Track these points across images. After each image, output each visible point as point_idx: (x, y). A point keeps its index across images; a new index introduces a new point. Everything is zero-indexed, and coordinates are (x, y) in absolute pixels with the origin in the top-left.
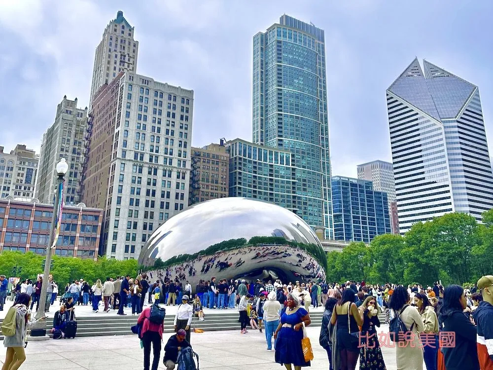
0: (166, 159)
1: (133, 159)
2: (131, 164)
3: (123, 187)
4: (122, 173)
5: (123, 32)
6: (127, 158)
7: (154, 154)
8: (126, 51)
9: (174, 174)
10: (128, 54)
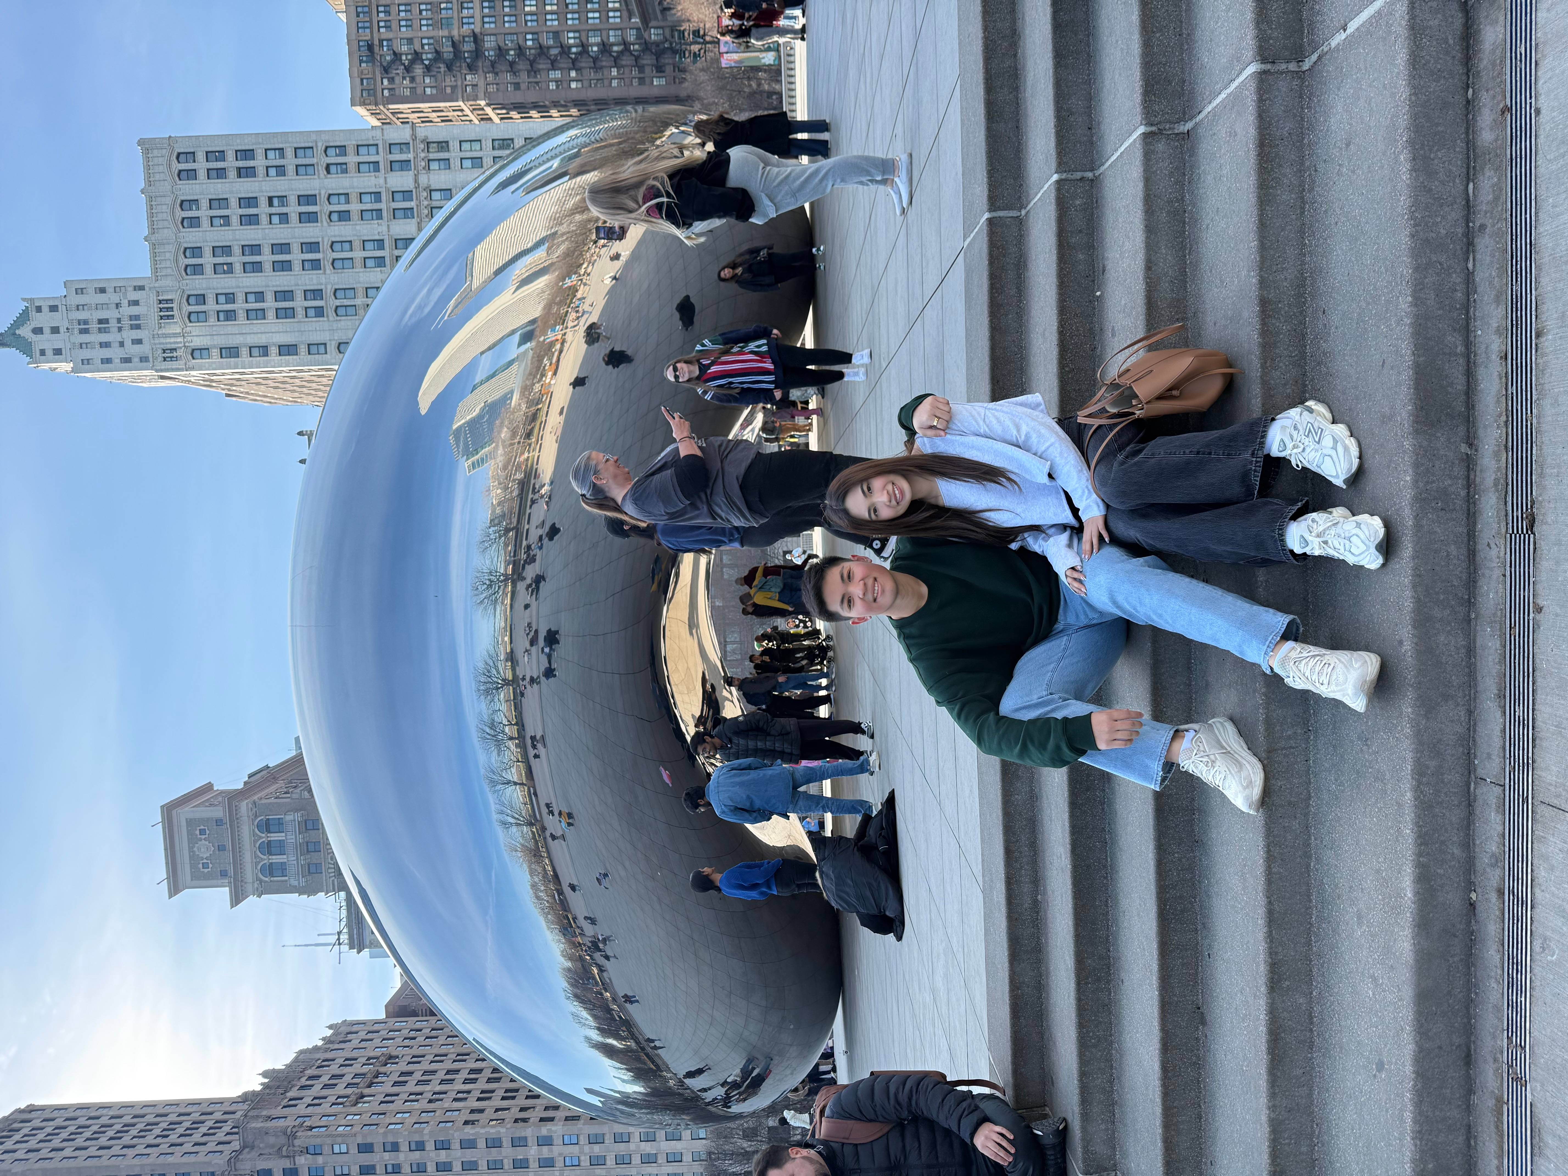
0: (395, 214)
8: (111, 314)
9: (439, 178)
10: (118, 305)
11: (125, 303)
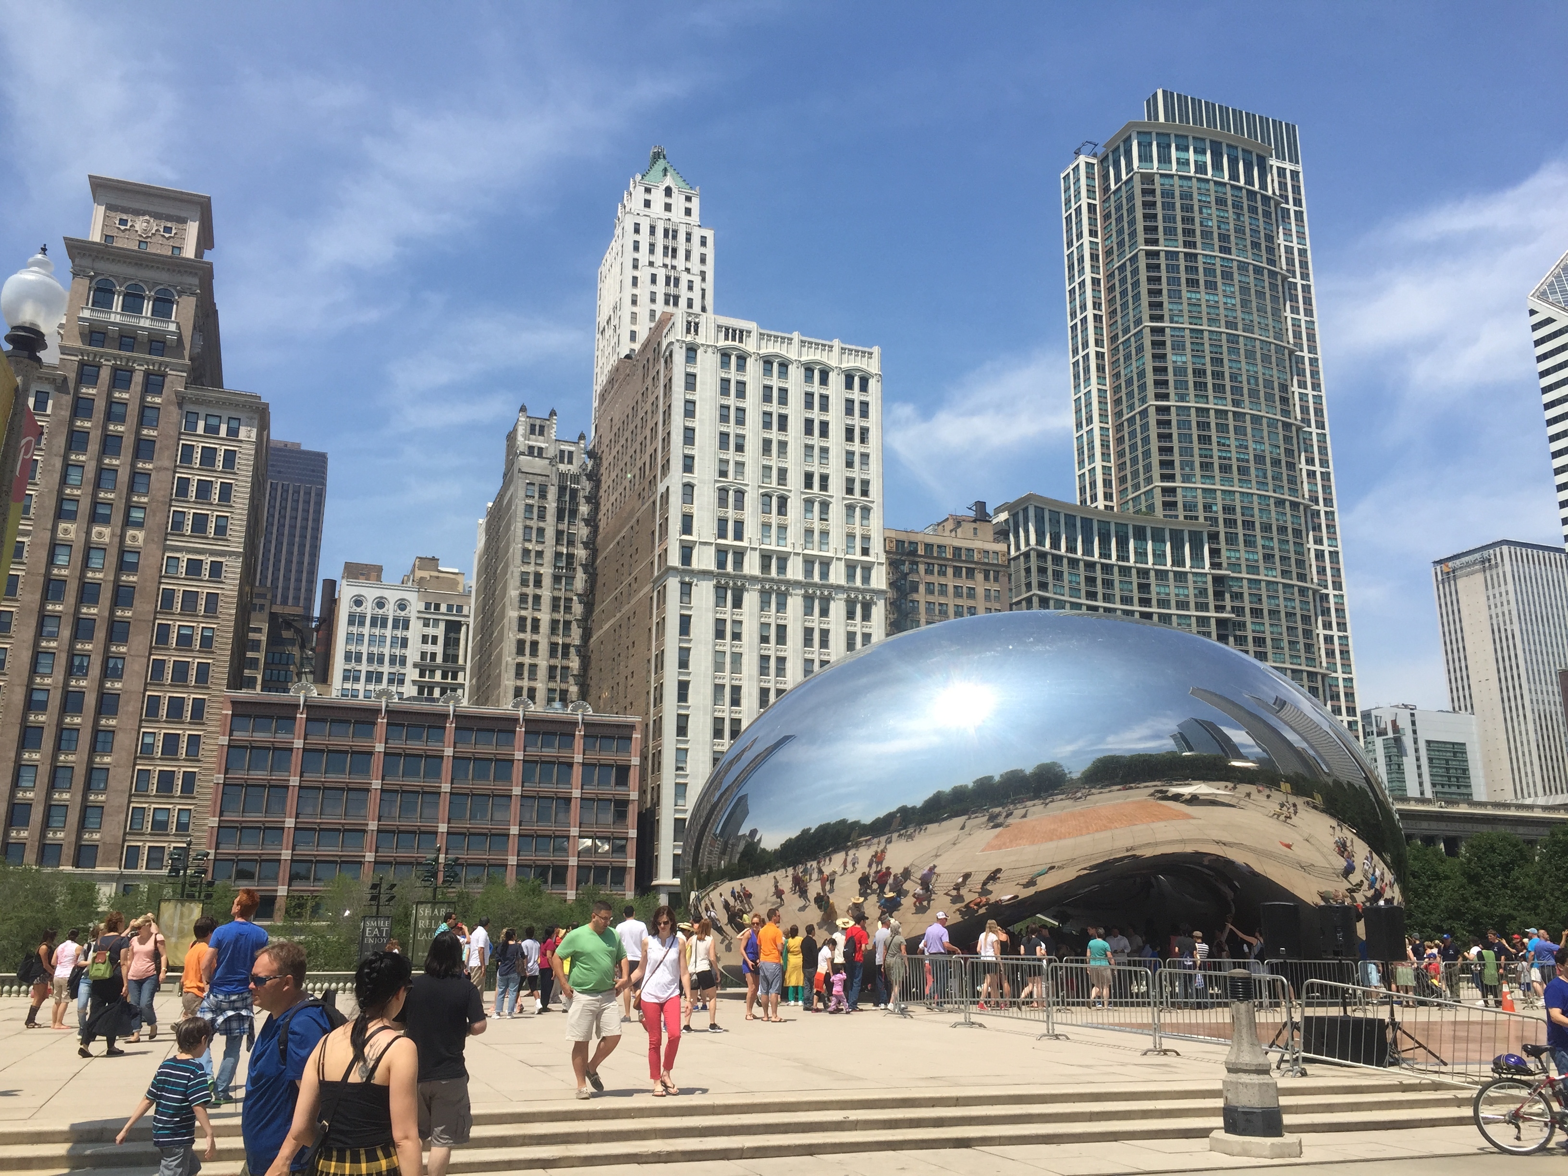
0: (809, 562)
1: (712, 567)
2: (710, 582)
3: (692, 652)
4: (685, 612)
5: (668, 207)
6: (695, 565)
7: (773, 551)
8: (680, 262)
9: (837, 608)
10: (688, 270)
11: (691, 277)
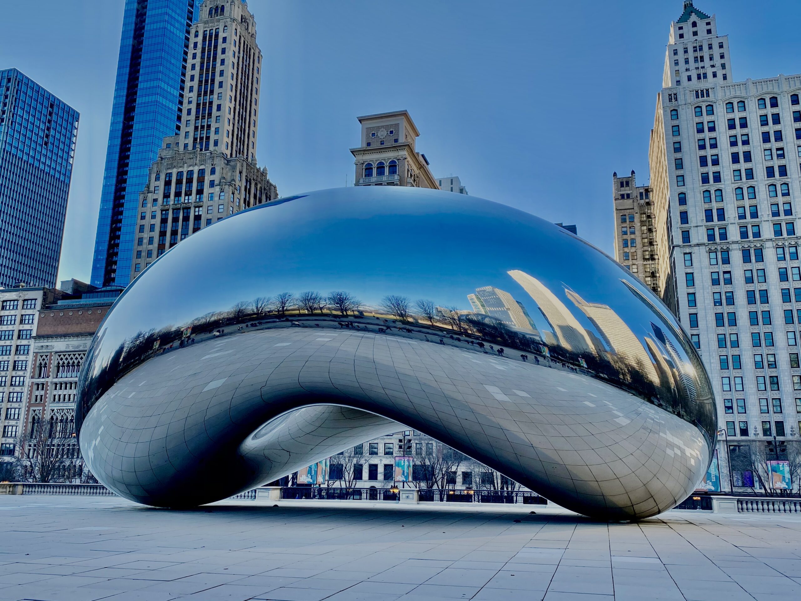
0: (777, 225)
1: (705, 240)
2: (703, 250)
3: (697, 295)
4: (689, 271)
5: (695, 34)
6: (694, 241)
7: (748, 223)
8: (707, 62)
10: (713, 66)
11: (714, 70)
